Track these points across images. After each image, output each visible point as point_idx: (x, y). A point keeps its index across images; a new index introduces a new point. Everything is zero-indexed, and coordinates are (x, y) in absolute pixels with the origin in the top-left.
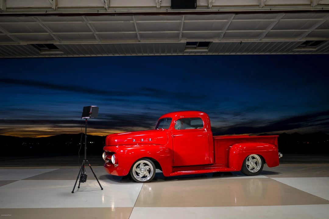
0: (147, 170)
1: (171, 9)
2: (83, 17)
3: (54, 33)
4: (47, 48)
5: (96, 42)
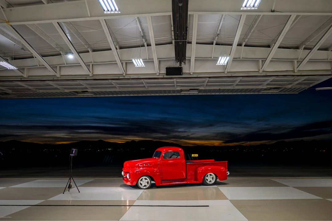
0: (146, 182)
1: (166, 76)
3: (88, 86)
4: (82, 93)
5: (117, 90)
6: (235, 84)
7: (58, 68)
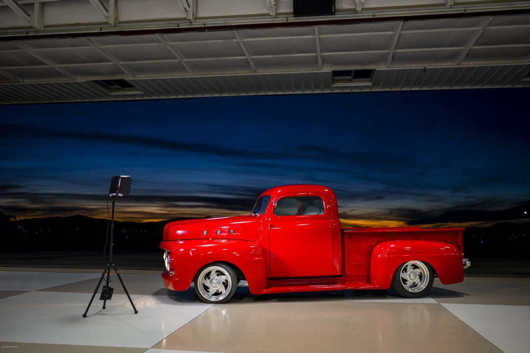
0: (221, 283)
1: (294, 17)
2: (157, 35)
3: (121, 63)
4: (117, 86)
5: (188, 75)
6: (465, 49)
7: (37, 6)
